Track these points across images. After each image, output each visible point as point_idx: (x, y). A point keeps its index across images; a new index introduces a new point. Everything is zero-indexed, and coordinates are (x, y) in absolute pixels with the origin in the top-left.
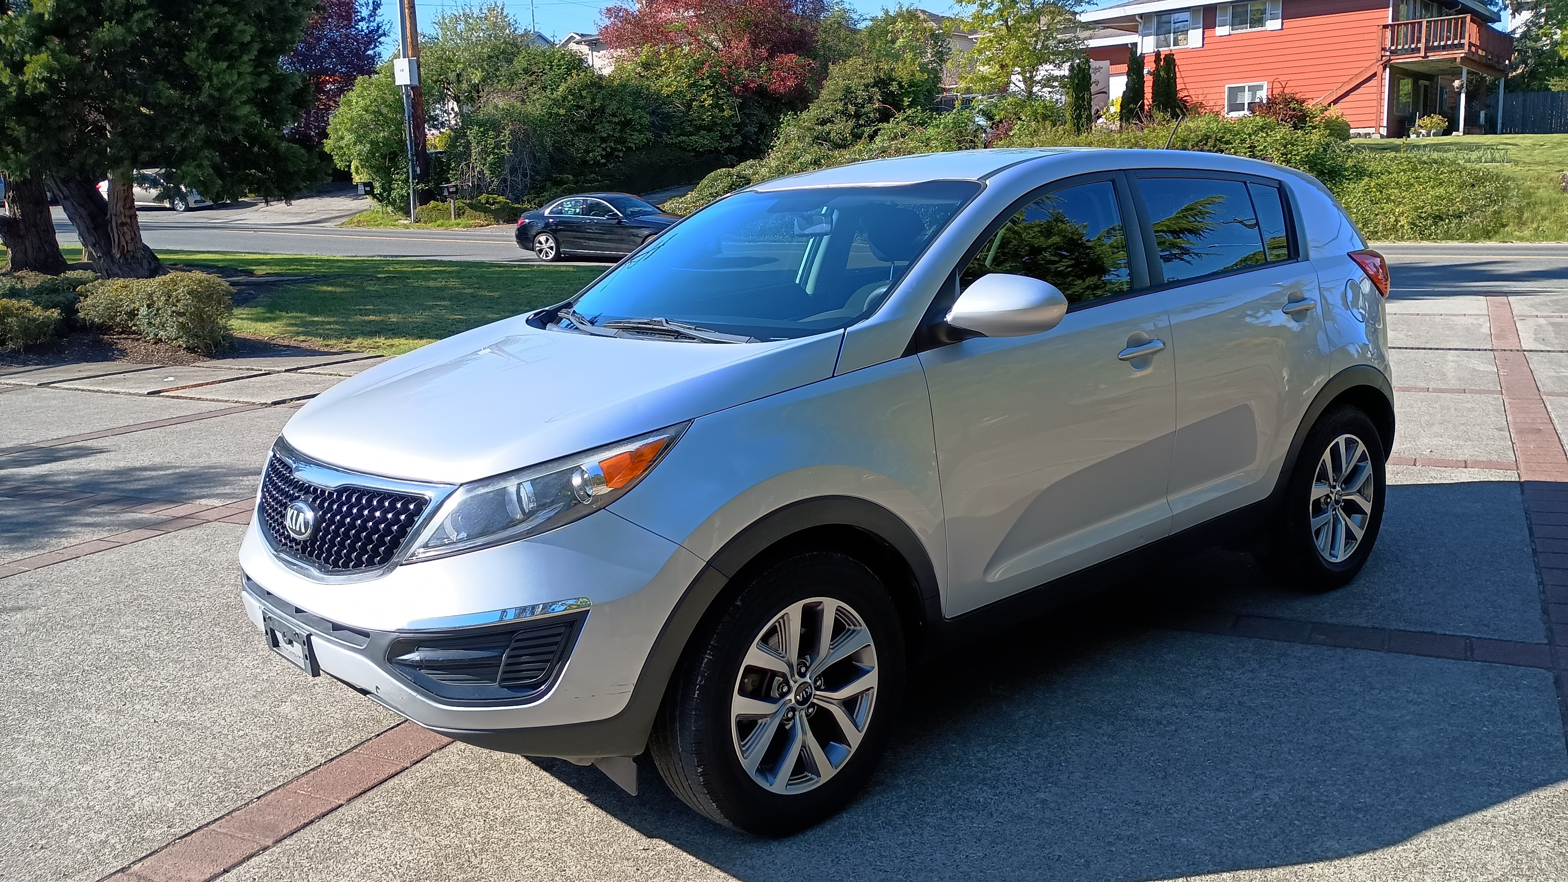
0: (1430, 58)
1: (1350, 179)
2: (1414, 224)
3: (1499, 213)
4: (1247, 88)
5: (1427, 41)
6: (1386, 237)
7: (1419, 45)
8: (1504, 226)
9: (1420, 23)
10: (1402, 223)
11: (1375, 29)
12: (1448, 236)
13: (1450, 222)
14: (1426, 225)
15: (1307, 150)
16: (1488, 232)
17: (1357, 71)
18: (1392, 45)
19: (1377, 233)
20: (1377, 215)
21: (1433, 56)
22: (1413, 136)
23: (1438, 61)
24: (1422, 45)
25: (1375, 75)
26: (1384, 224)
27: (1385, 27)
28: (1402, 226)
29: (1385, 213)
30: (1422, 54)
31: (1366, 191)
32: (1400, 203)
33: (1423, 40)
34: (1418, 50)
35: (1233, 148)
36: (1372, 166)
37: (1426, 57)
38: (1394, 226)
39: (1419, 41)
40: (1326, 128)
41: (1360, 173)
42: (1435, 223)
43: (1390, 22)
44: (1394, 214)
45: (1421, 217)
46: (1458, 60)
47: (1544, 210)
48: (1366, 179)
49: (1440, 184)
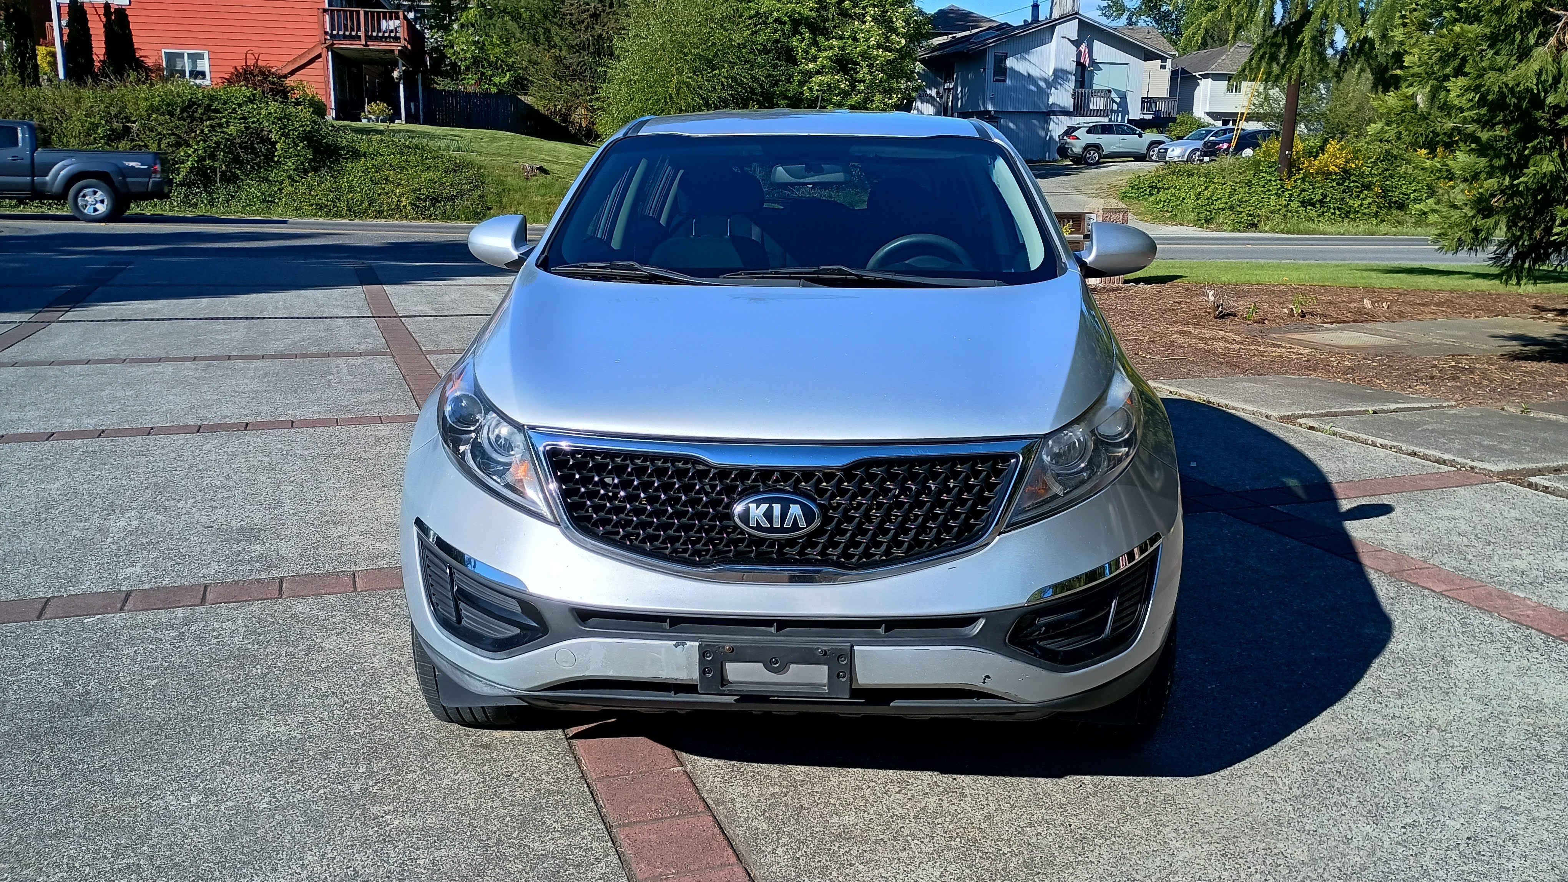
0: (371, 47)
1: (347, 159)
2: (415, 205)
3: (483, 197)
4: (186, 55)
5: (366, 31)
6: (392, 216)
7: (359, 33)
8: (490, 209)
9: (358, 13)
10: (404, 203)
11: (315, 12)
12: (446, 217)
13: (445, 205)
14: (425, 206)
15: (303, 126)
16: (479, 214)
17: (300, 52)
18: (332, 28)
19: (383, 212)
20: (380, 195)
21: (374, 46)
22: (364, 121)
23: (377, 50)
24: (362, 34)
25: (319, 56)
26: (389, 204)
27: (325, 11)
28: (405, 206)
29: (387, 194)
30: (363, 42)
31: (366, 171)
32: (399, 184)
33: (363, 29)
34: (359, 38)
35: (224, 117)
36: (363, 147)
37: (366, 45)
38: (398, 206)
39: (359, 30)
40: (311, 105)
41: (356, 155)
42: (433, 205)
43: (327, 6)
44: (395, 194)
45: (420, 199)
46: (396, 52)
47: (518, 196)
48: (363, 159)
49: (428, 168)
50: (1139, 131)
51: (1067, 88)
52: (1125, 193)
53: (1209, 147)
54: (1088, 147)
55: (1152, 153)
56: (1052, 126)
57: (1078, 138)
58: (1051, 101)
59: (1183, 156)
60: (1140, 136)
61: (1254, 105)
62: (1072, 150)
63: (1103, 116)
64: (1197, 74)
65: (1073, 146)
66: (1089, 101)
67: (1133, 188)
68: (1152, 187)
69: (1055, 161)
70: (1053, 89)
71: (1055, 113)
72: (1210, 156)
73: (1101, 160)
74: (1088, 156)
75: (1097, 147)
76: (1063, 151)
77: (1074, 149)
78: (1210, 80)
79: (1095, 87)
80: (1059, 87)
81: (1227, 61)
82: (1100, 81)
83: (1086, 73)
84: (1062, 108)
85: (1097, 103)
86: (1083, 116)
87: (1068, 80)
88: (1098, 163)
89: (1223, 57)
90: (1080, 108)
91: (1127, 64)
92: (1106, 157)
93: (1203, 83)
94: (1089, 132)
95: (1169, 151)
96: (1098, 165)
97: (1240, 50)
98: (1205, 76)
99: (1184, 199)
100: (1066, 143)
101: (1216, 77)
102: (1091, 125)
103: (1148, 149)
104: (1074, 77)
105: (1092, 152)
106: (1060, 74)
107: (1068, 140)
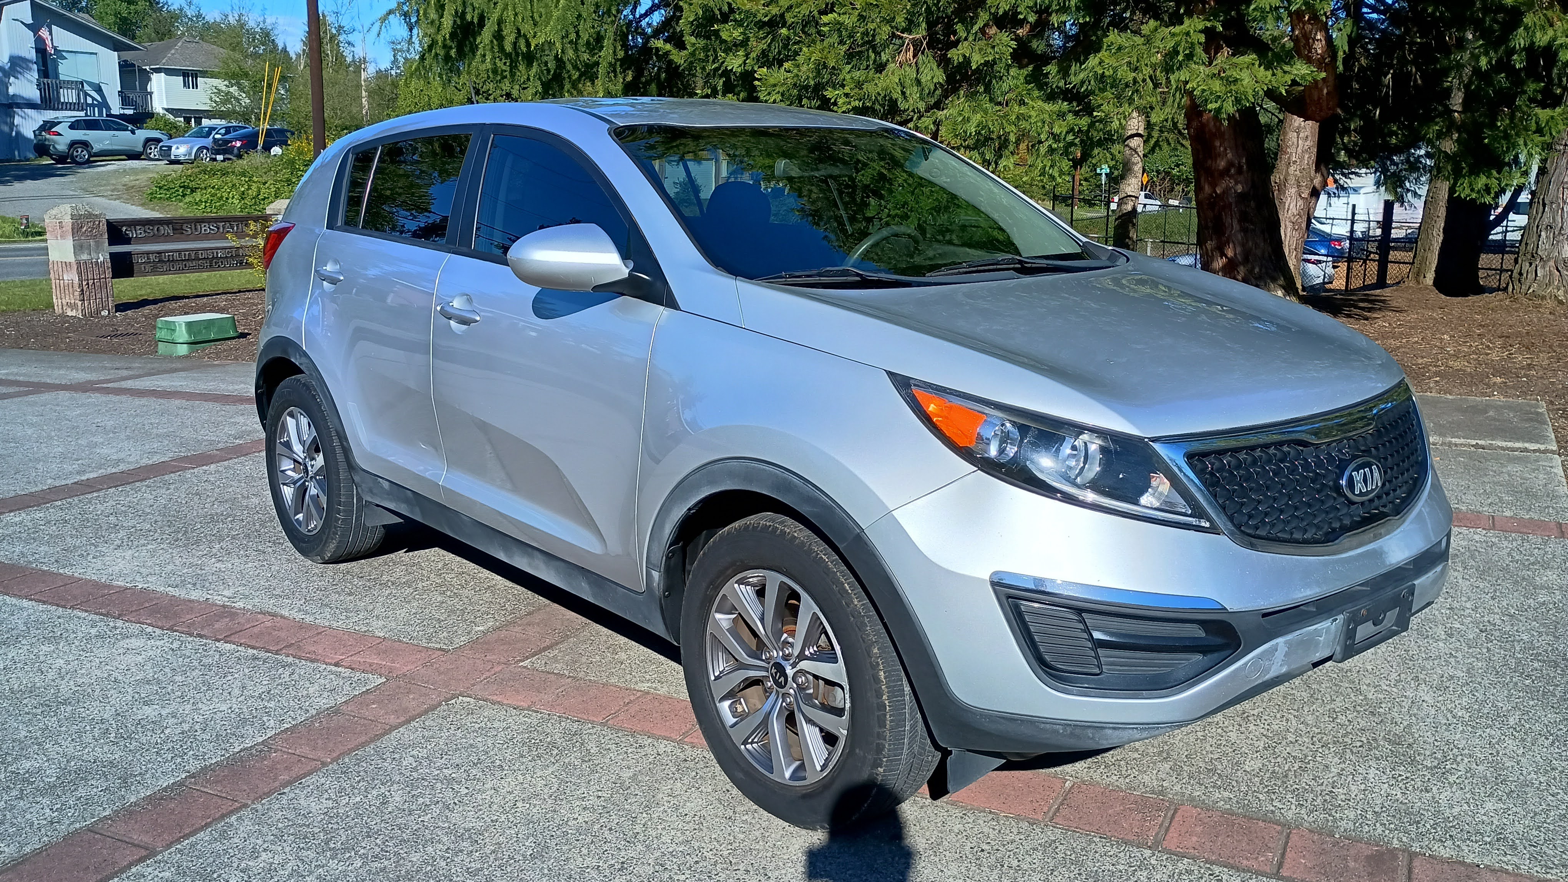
50: (130, 127)
51: (29, 77)
52: (152, 194)
53: (220, 145)
54: (73, 144)
55: (149, 151)
56: (17, 120)
57: (60, 135)
58: (11, 91)
59: (190, 154)
60: (133, 132)
61: (215, 102)
62: (54, 147)
63: (78, 110)
64: (147, 68)
65: (55, 142)
66: (58, 93)
67: (160, 188)
68: (183, 187)
69: (28, 160)
70: (12, 79)
71: (19, 106)
72: (224, 154)
73: (92, 159)
74: (75, 154)
75: (85, 144)
76: (42, 149)
77: (57, 147)
78: (163, 74)
79: (62, 77)
80: (19, 76)
81: (177, 56)
82: (66, 70)
83: (49, 62)
84: (26, 99)
85: (68, 96)
86: (54, 109)
87: (30, 69)
88: (88, 162)
89: (173, 51)
90: (48, 101)
91: (96, 54)
92: (96, 155)
93: (155, 77)
94: (72, 127)
95: (173, 149)
96: (88, 163)
97: (188, 45)
98: (158, 71)
99: (227, 199)
100: (46, 139)
101: (169, 72)
102: (73, 120)
103: (145, 146)
104: (35, 67)
105: (80, 150)
106: (18, 61)
107: (48, 136)
